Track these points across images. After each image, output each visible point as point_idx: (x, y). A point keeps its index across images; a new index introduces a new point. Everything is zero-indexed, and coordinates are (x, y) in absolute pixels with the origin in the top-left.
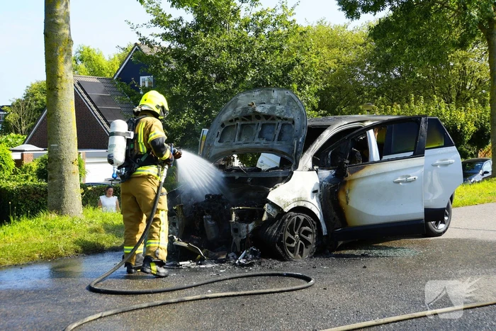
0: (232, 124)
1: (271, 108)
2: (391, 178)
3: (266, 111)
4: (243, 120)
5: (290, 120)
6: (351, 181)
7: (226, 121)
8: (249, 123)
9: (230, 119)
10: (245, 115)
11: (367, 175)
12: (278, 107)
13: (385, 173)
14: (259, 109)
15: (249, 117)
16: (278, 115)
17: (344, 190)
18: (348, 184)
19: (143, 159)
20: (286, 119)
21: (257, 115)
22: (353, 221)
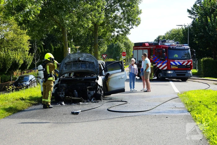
2: (118, 77)
3: (83, 60)
4: (74, 62)
5: (92, 62)
6: (109, 79)
7: (67, 63)
8: (76, 63)
9: (69, 62)
12: (87, 59)
13: (116, 76)
14: (80, 59)
15: (76, 61)
16: (87, 61)
17: (108, 81)
19: (49, 76)
20: (90, 62)
21: (80, 61)
22: (110, 90)
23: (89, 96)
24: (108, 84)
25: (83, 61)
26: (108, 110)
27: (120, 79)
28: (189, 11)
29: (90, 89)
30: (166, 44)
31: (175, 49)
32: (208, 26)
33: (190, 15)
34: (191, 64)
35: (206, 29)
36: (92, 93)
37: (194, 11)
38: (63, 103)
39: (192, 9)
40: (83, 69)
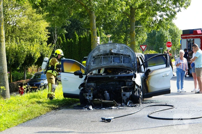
0: (98, 57)
1: (117, 51)
2: (161, 75)
3: (115, 52)
4: (104, 55)
5: (128, 55)
6: (150, 76)
7: (96, 56)
8: (107, 56)
9: (98, 55)
10: (106, 53)
11: (154, 74)
12: (121, 51)
13: (160, 73)
14: (113, 51)
15: (107, 54)
16: (121, 53)
17: (148, 80)
18: (149, 78)
20: (125, 55)
21: (112, 54)
22: (150, 90)
24: (149, 83)
25: (116, 54)
26: (149, 116)
27: (163, 76)
29: (126, 89)
36: (128, 94)
38: (91, 108)
40: (116, 64)
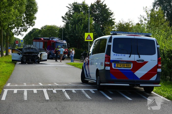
4: (28, 48)
11: (43, 55)
20: (35, 48)
21: (31, 48)
22: (42, 60)
23: (36, 61)
24: (41, 57)
25: (32, 48)
28: (63, 17)
29: (36, 59)
30: (54, 39)
31: (59, 43)
32: (75, 30)
33: (63, 20)
34: (67, 51)
35: (74, 31)
36: (37, 60)
37: (66, 18)
38: (27, 64)
39: (65, 16)
40: (32, 51)
